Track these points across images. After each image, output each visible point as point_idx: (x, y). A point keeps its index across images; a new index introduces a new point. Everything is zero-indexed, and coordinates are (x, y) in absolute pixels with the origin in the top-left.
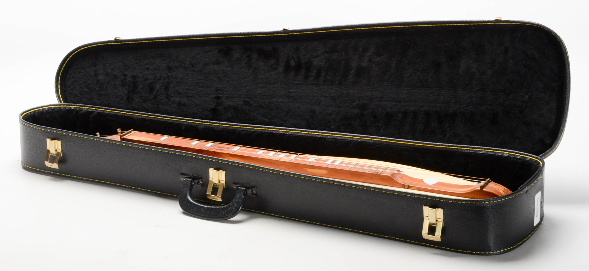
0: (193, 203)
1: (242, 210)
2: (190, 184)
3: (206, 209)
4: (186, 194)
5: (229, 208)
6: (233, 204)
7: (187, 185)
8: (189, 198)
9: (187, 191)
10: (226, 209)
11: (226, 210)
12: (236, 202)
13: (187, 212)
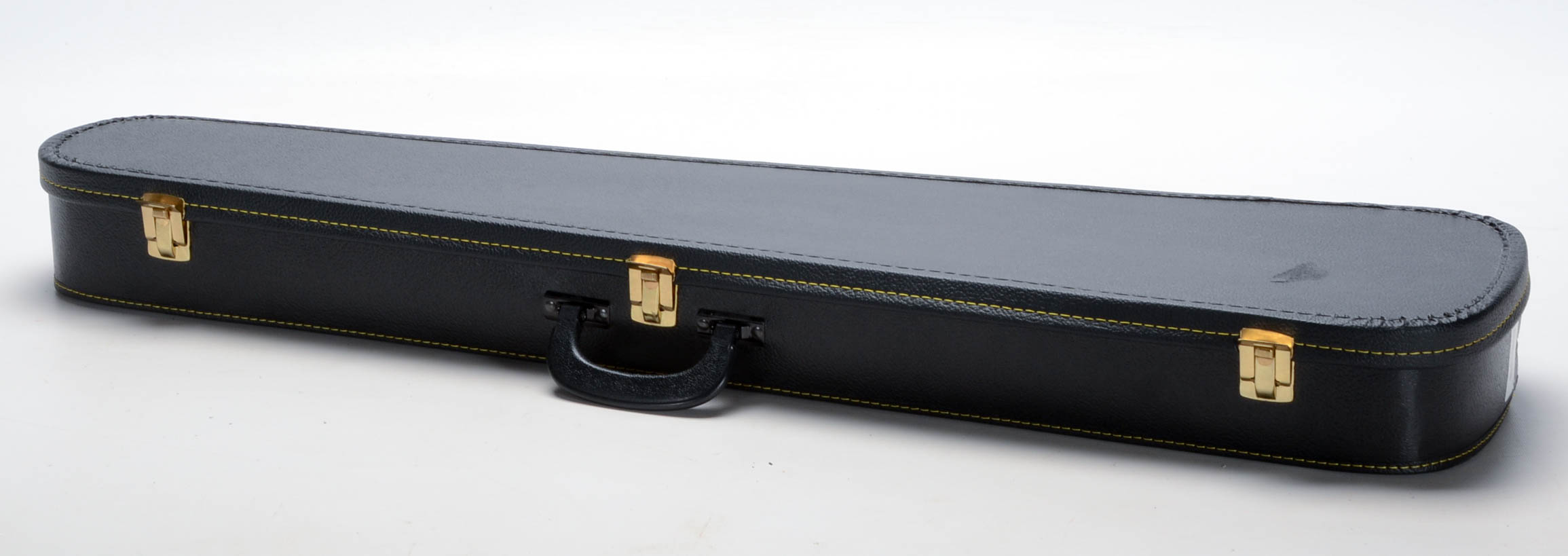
0: (590, 367)
1: (727, 387)
2: (577, 320)
3: (631, 382)
4: (569, 344)
5: (696, 378)
6: (705, 368)
7: (569, 320)
8: (577, 354)
9: (569, 335)
10: (688, 381)
11: (686, 383)
12: (714, 362)
13: (571, 392)
